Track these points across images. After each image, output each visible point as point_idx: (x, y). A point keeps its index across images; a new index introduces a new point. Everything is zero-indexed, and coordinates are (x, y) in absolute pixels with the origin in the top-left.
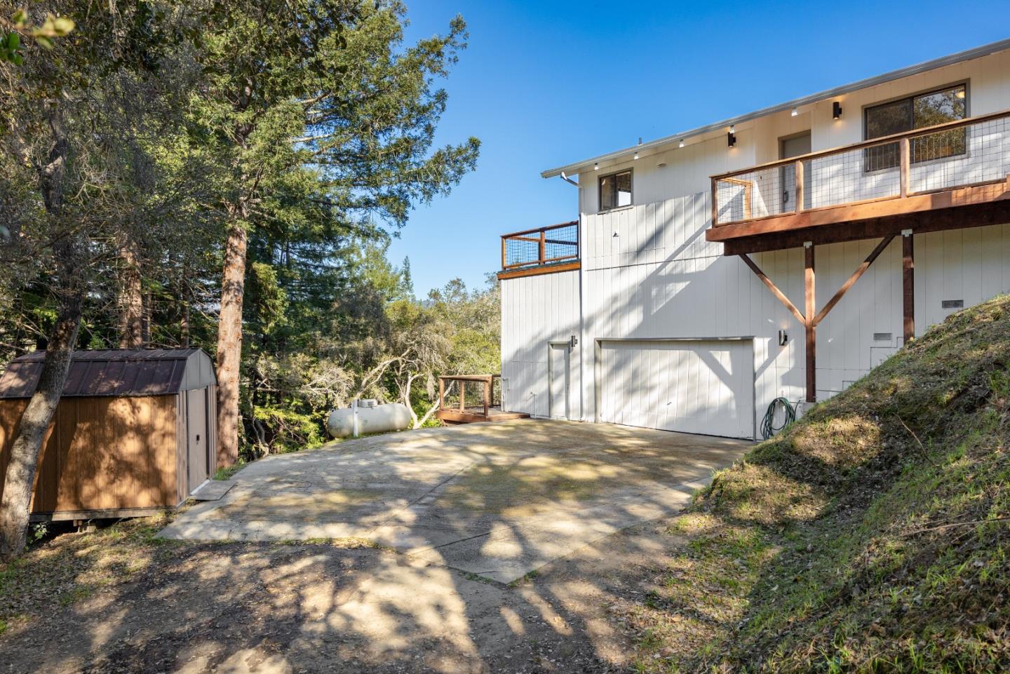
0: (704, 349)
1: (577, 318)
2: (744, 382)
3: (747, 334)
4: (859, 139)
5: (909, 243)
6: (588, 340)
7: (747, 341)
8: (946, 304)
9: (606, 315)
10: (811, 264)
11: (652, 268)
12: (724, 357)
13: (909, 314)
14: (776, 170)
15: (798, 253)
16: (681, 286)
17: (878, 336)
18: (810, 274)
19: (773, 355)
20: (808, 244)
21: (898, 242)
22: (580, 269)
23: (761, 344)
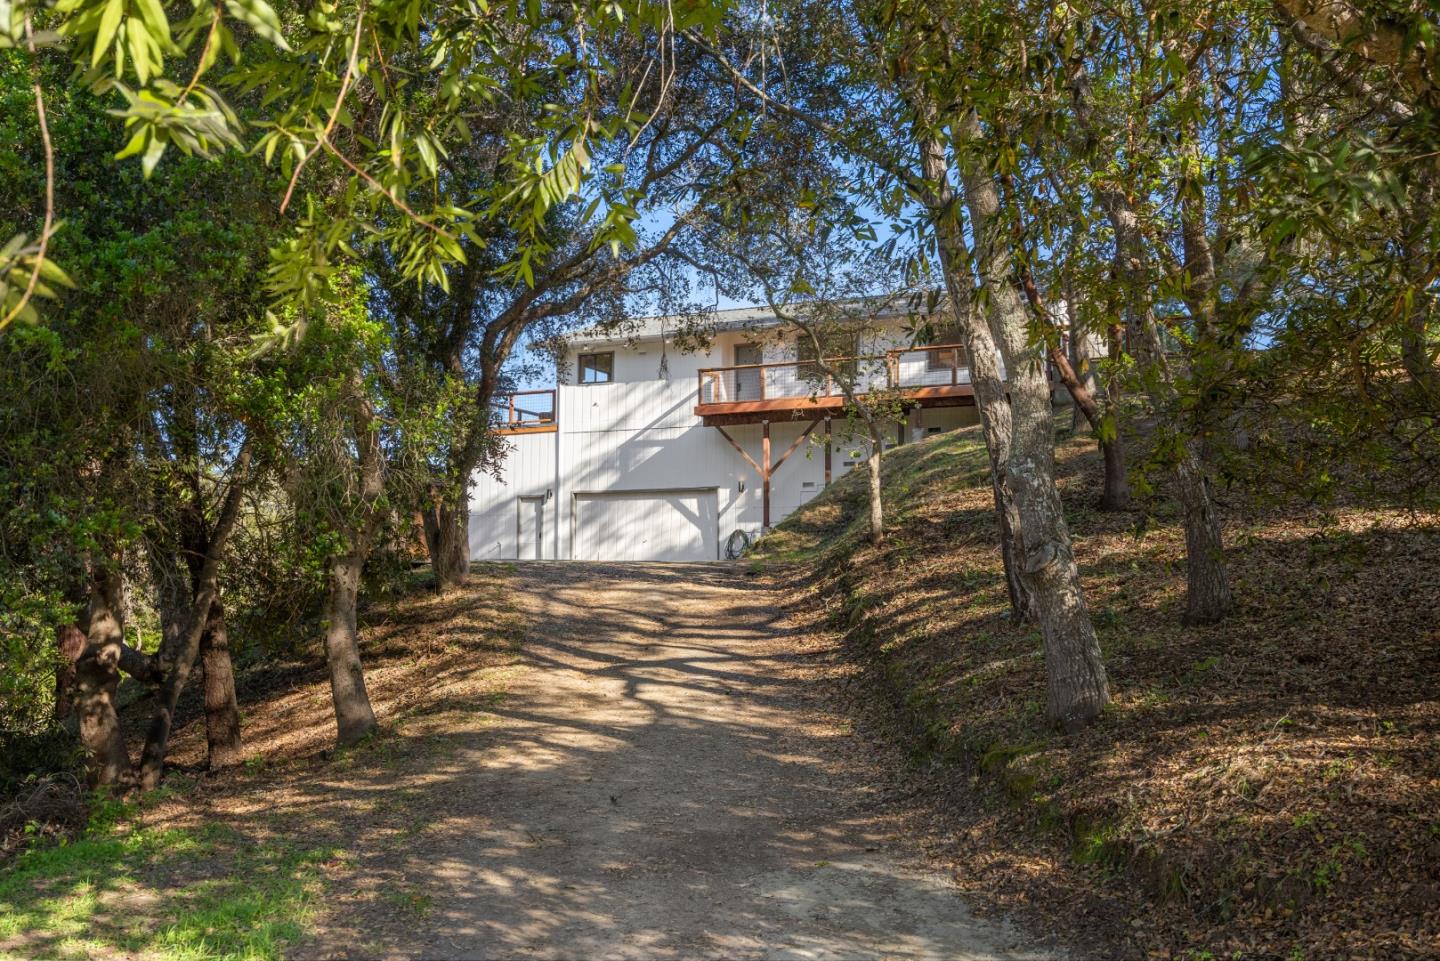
0: (674, 498)
1: (552, 477)
2: (708, 521)
3: (711, 485)
4: (795, 360)
5: (828, 424)
6: (564, 494)
7: (713, 490)
8: (846, 464)
9: (576, 479)
10: (767, 435)
11: (630, 435)
12: (692, 503)
13: (828, 466)
14: (733, 372)
15: (760, 427)
16: (656, 450)
17: (806, 485)
18: (766, 443)
19: (732, 499)
20: (766, 422)
21: (822, 424)
22: (557, 431)
23: (724, 494)
